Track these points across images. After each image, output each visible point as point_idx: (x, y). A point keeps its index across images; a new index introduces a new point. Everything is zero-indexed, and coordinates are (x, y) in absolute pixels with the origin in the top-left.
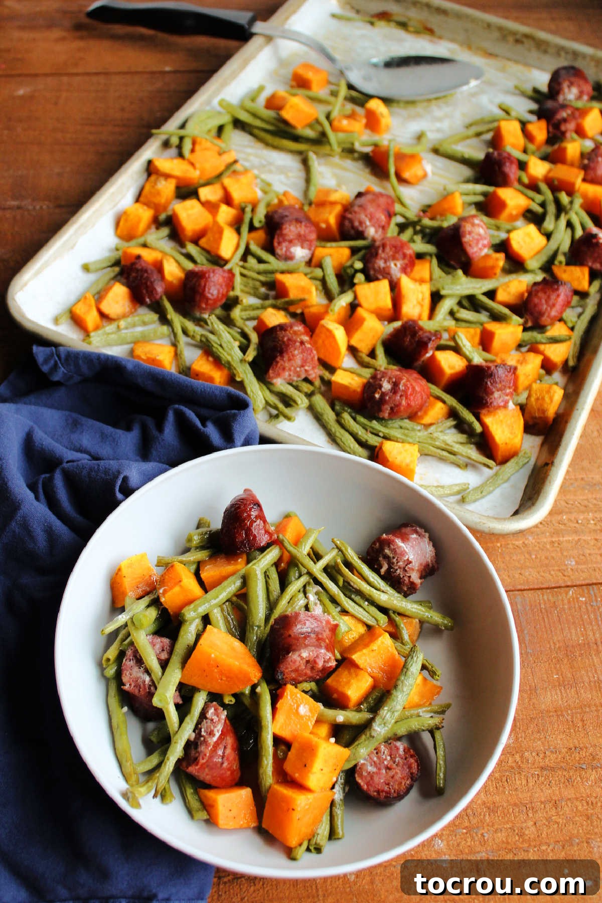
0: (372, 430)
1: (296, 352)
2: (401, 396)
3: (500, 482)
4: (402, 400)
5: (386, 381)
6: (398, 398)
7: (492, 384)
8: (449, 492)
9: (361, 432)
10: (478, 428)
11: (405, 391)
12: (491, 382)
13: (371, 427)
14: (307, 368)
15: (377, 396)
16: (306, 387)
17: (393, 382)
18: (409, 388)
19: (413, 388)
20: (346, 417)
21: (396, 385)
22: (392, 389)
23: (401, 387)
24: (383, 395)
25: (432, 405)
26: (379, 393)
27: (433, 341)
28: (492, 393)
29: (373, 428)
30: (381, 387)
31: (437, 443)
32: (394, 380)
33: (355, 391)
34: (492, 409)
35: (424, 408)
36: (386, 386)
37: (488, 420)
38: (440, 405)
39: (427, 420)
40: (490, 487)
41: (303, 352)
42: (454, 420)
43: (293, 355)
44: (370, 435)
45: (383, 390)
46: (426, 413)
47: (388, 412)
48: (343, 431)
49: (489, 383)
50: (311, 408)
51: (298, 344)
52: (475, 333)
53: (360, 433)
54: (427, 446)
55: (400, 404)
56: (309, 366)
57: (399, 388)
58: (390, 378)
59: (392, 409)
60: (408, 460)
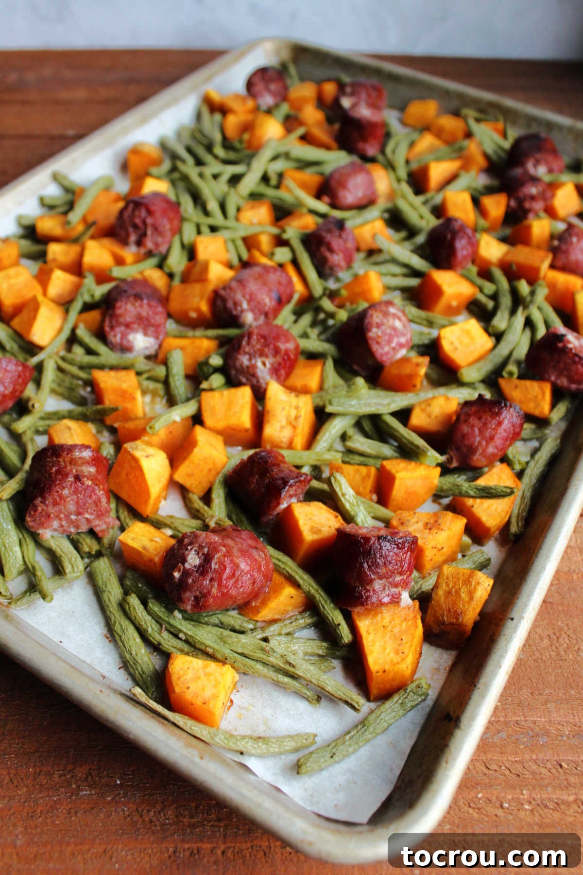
0: (168, 627)
1: (66, 492)
2: (212, 580)
3: (368, 735)
4: (212, 586)
5: (193, 552)
6: (206, 582)
7: (369, 567)
8: (276, 750)
9: (151, 627)
10: (346, 636)
11: (220, 572)
12: (368, 565)
13: (168, 623)
14: (87, 516)
15: (177, 575)
16: (88, 544)
17: (203, 554)
18: (225, 568)
19: (236, 566)
20: (134, 601)
21: (207, 559)
22: (200, 565)
23: (214, 565)
24: (186, 574)
25: (277, 590)
26: (179, 571)
27: (291, 486)
28: (371, 581)
29: (171, 625)
30: (184, 560)
31: (272, 660)
32: (206, 550)
33: (151, 560)
34: (369, 607)
35: (262, 596)
36: (193, 560)
37: (364, 625)
38: (289, 591)
39: (266, 614)
40: (350, 745)
41: (76, 492)
42: (311, 616)
43: (61, 496)
44: (165, 634)
45: (187, 566)
46: (264, 603)
47: (190, 603)
48: (126, 623)
49: (365, 565)
50: (91, 577)
51: (71, 479)
52: (368, 475)
53: (150, 630)
54: (253, 663)
55: (209, 592)
56: (91, 514)
57: (210, 566)
58: (201, 547)
59: (196, 598)
60: (208, 693)
